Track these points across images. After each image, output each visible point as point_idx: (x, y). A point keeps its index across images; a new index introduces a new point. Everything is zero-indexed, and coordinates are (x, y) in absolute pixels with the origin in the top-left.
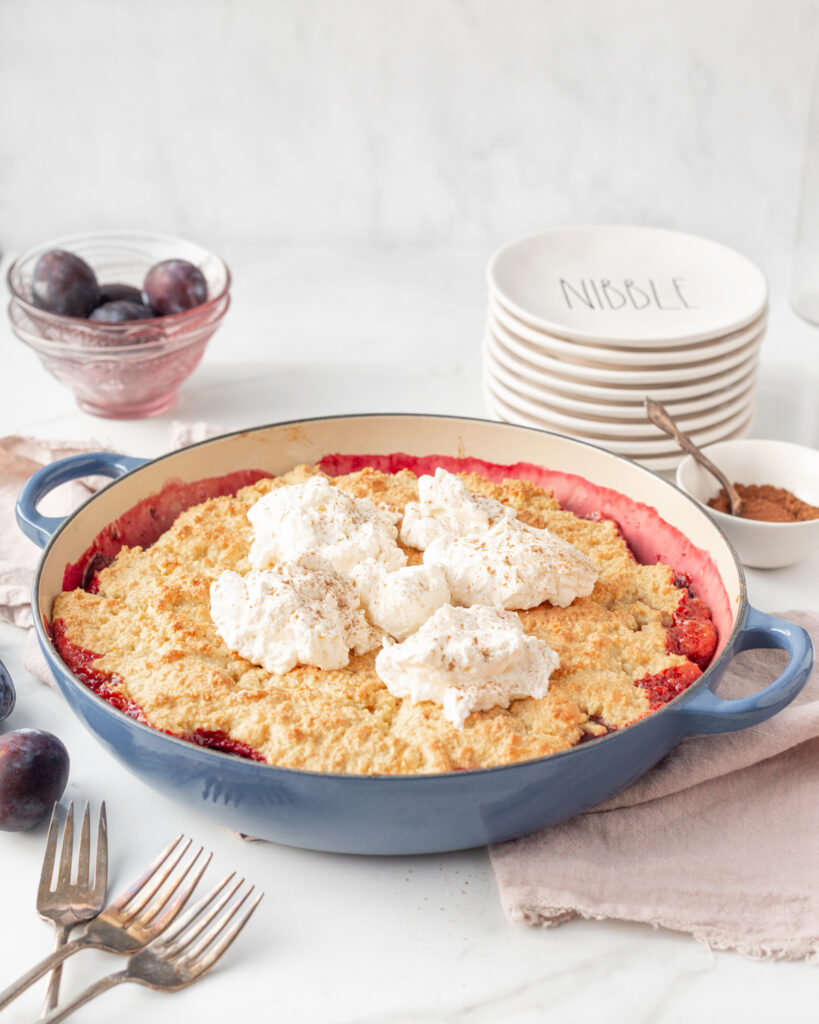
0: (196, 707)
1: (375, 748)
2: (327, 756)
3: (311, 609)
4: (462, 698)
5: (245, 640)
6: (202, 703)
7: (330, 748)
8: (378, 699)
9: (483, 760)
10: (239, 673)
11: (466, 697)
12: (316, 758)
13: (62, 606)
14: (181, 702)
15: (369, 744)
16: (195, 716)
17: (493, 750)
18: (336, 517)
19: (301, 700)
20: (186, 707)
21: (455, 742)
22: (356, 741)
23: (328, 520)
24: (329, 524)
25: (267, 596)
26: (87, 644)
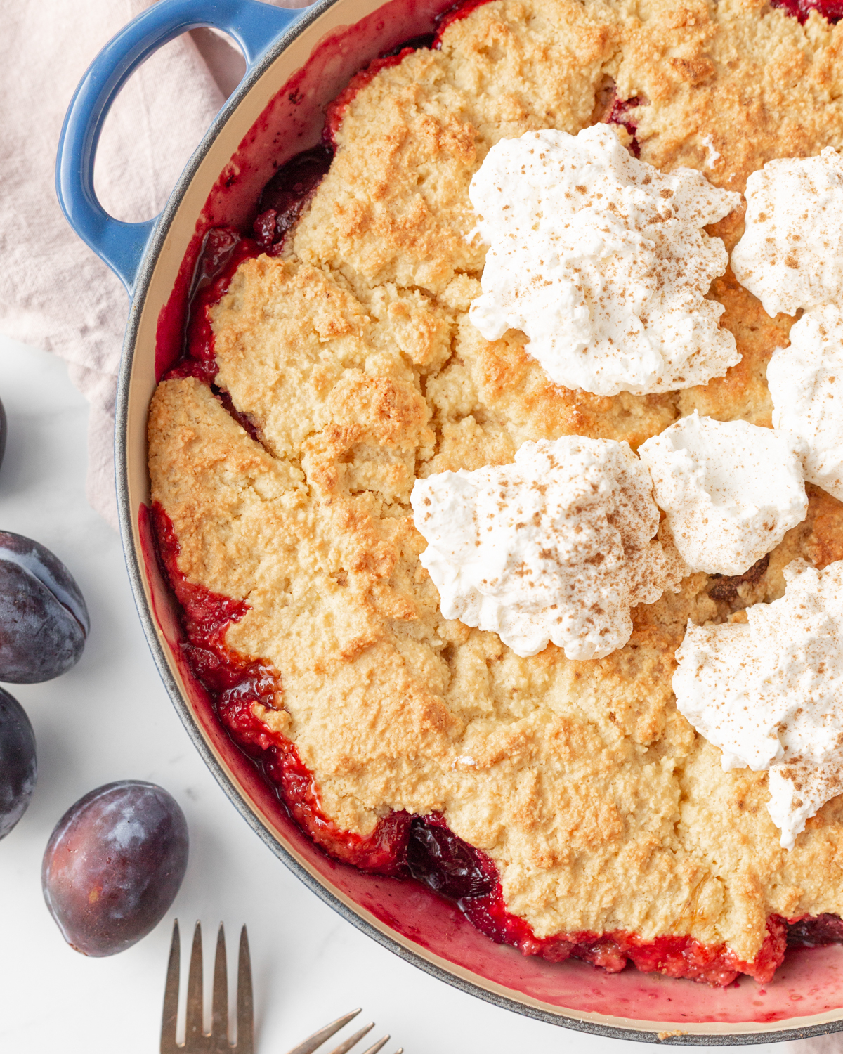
0: (396, 779)
1: (661, 887)
2: (590, 897)
3: (583, 604)
4: (800, 804)
5: (469, 601)
6: (406, 769)
7: (596, 882)
8: (670, 732)
9: (817, 904)
10: (456, 643)
11: (807, 804)
12: (574, 900)
13: (164, 468)
14: (374, 770)
15: (653, 878)
16: (394, 795)
17: (831, 893)
18: (631, 289)
19: (555, 759)
20: (382, 779)
21: (779, 877)
22: (634, 872)
23: (615, 289)
24: (616, 299)
25: (512, 577)
26: (214, 581)
